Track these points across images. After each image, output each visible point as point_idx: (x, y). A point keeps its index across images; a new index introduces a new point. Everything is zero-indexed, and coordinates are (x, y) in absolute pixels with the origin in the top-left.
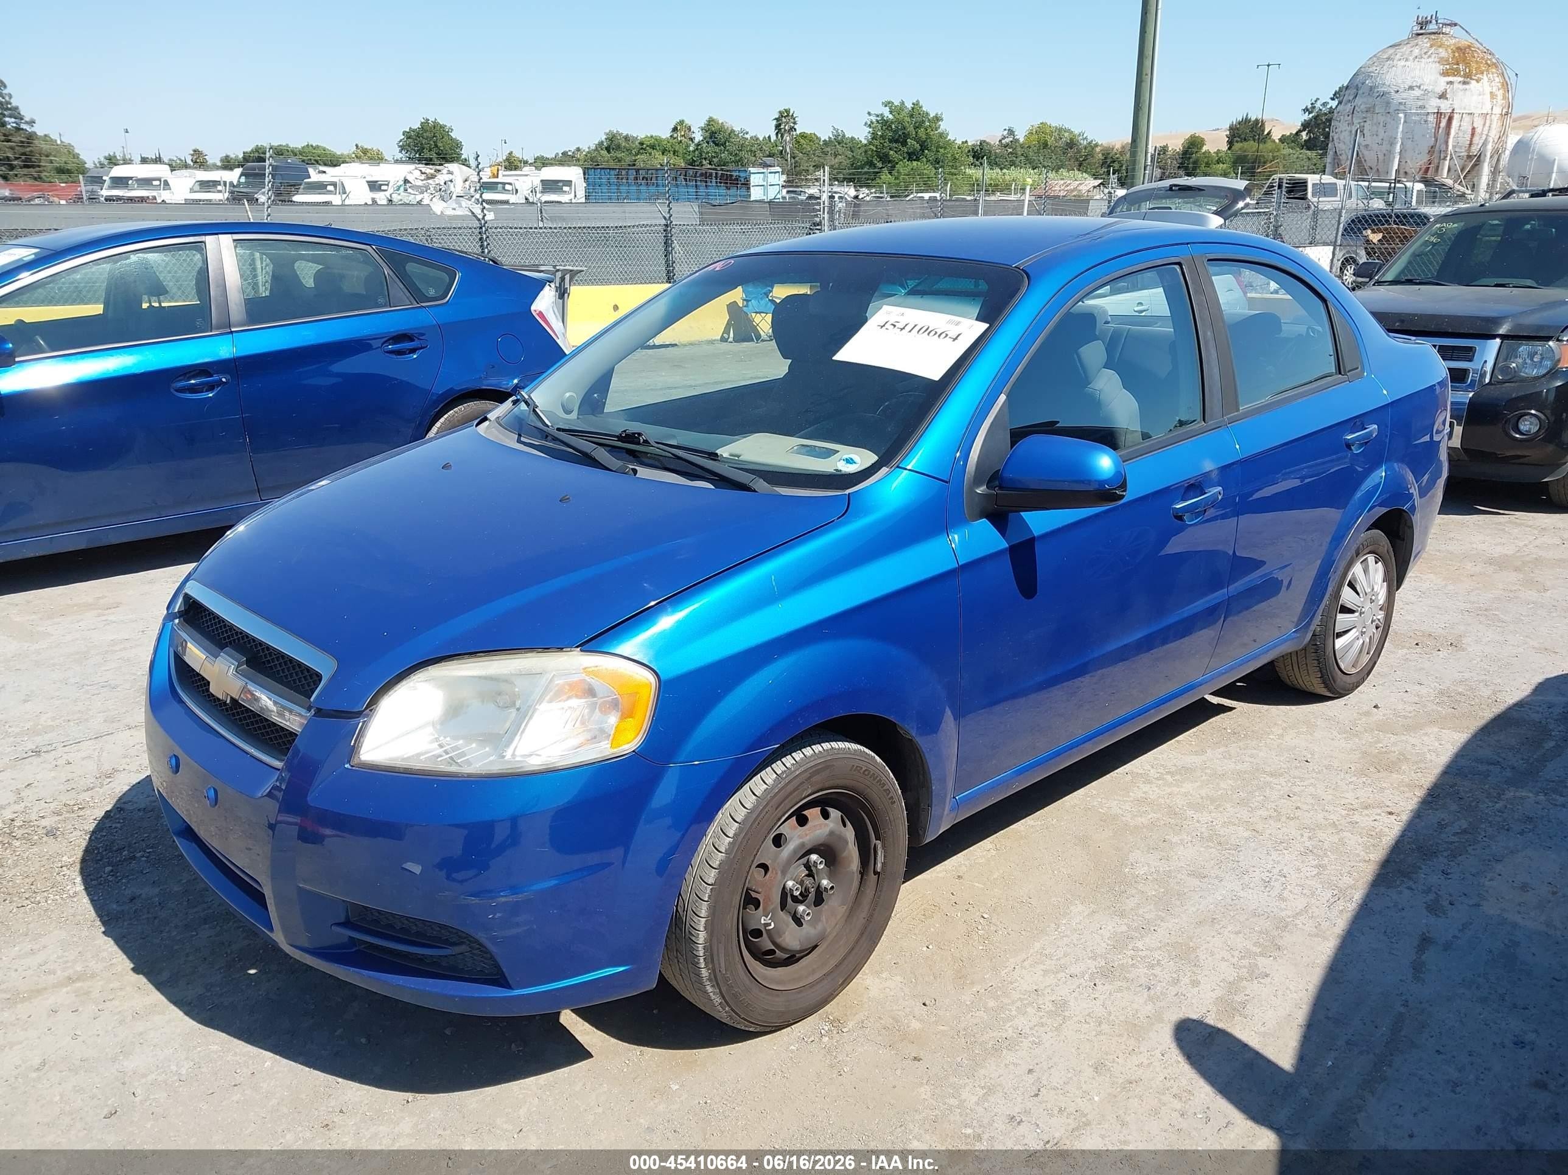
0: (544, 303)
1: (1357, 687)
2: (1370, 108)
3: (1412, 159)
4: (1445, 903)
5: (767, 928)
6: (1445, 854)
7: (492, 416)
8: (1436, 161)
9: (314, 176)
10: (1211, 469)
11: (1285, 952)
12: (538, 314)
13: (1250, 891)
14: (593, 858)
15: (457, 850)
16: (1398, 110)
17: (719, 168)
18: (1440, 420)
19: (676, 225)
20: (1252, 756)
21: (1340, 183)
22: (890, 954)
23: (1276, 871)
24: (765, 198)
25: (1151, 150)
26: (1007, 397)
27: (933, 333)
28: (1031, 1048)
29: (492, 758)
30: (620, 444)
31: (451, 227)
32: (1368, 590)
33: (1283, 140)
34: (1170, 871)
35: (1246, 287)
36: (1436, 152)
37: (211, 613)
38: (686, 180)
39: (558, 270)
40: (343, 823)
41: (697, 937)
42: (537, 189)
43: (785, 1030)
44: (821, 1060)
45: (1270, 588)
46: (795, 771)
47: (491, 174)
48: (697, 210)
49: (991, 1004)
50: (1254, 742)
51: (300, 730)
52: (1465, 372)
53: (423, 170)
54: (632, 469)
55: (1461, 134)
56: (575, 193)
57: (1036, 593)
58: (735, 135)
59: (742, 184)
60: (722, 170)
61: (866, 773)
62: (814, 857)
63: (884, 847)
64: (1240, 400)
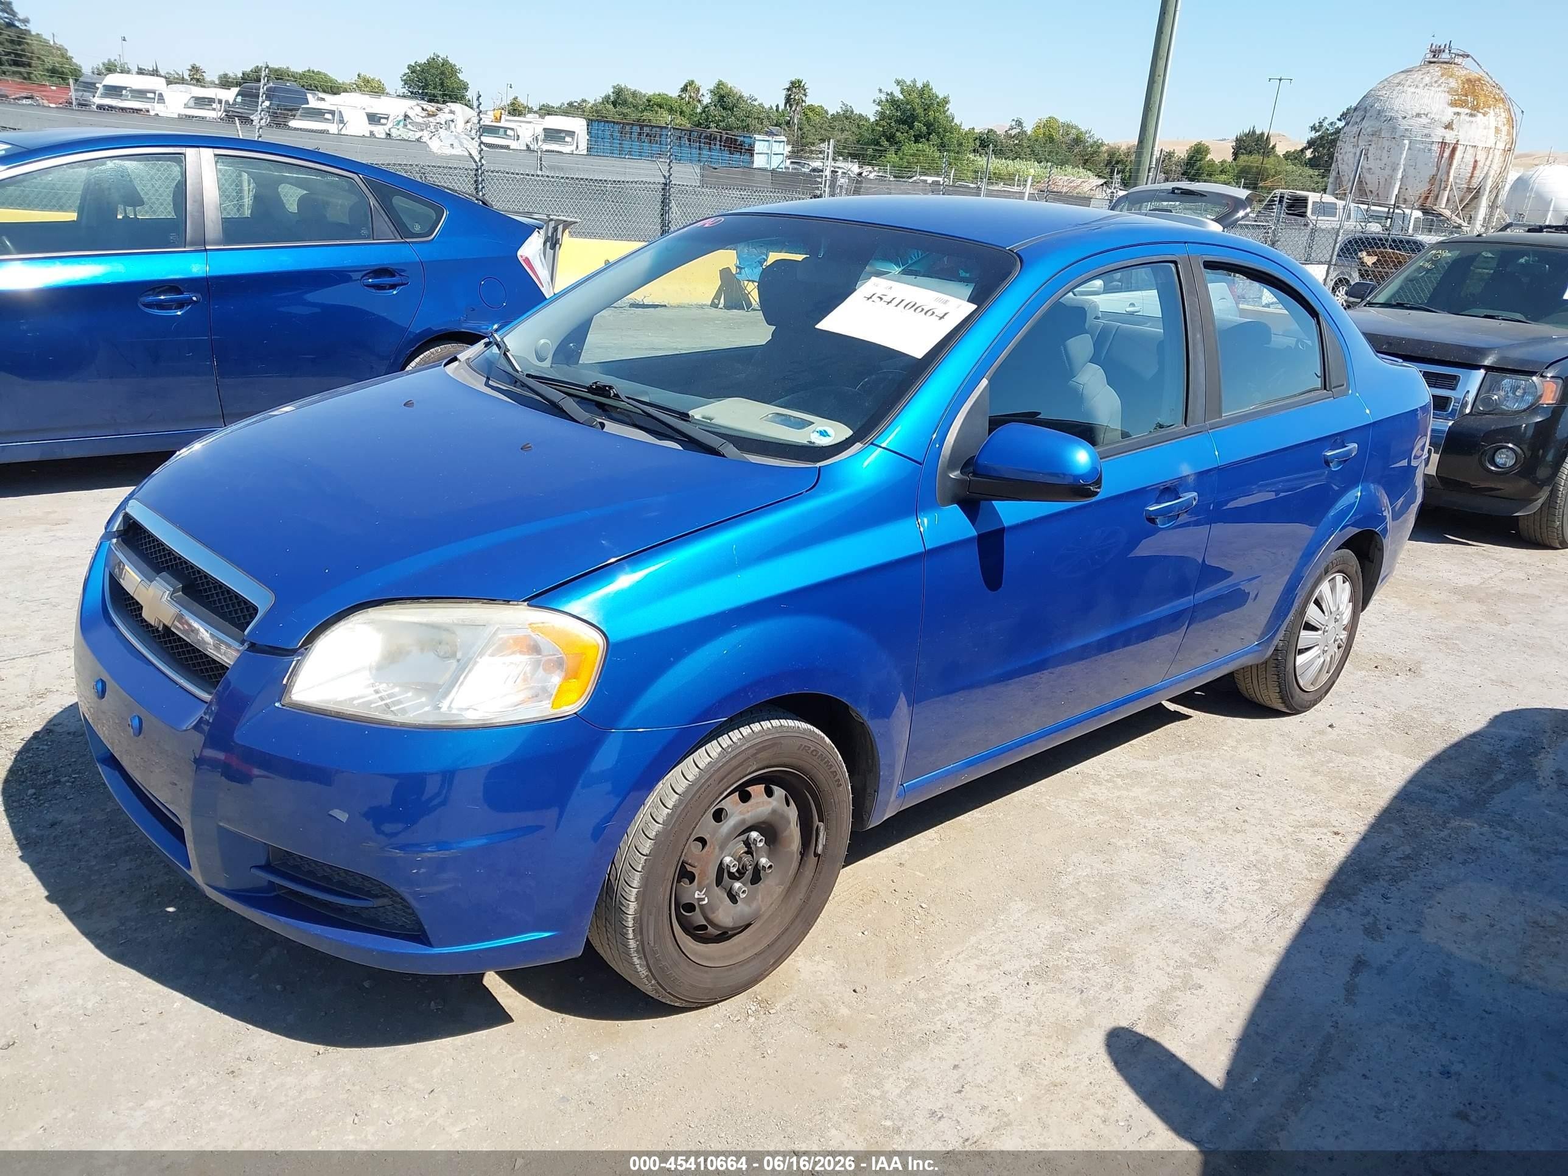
0: (531, 249)
1: (1314, 705)
2: (1376, 131)
3: (1413, 187)
4: (1382, 927)
5: (701, 903)
6: (1387, 878)
7: (462, 357)
8: (1436, 190)
9: (313, 102)
10: (1188, 474)
11: (1220, 965)
12: (524, 260)
13: (1191, 901)
14: (528, 818)
15: (386, 799)
16: (1403, 136)
17: (724, 132)
18: (1420, 444)
19: (675, 185)
20: (1204, 766)
21: (1340, 204)
22: (825, 937)
23: (1218, 883)
24: (768, 166)
25: (1157, 154)
26: (989, 382)
27: (920, 309)
28: (958, 1043)
29: (427, 709)
30: (590, 396)
31: (448, 166)
32: (1334, 609)
33: (1287, 156)
34: (1112, 875)
35: (1240, 298)
36: (1437, 183)
37: (150, 535)
38: (689, 140)
39: (552, 220)
40: (269, 763)
41: (628, 907)
42: (539, 137)
43: (711, 1007)
44: (745, 1041)
45: (1236, 599)
46: (741, 746)
47: (493, 118)
48: (698, 171)
49: (922, 995)
50: (1208, 752)
51: (232, 663)
52: (1447, 400)
53: (425, 107)
54: (600, 423)
55: (1463, 166)
56: (577, 143)
57: (1000, 586)
58: (743, 101)
59: (746, 150)
60: (727, 134)
61: (814, 753)
62: (754, 834)
63: (826, 829)
64: (1223, 410)
